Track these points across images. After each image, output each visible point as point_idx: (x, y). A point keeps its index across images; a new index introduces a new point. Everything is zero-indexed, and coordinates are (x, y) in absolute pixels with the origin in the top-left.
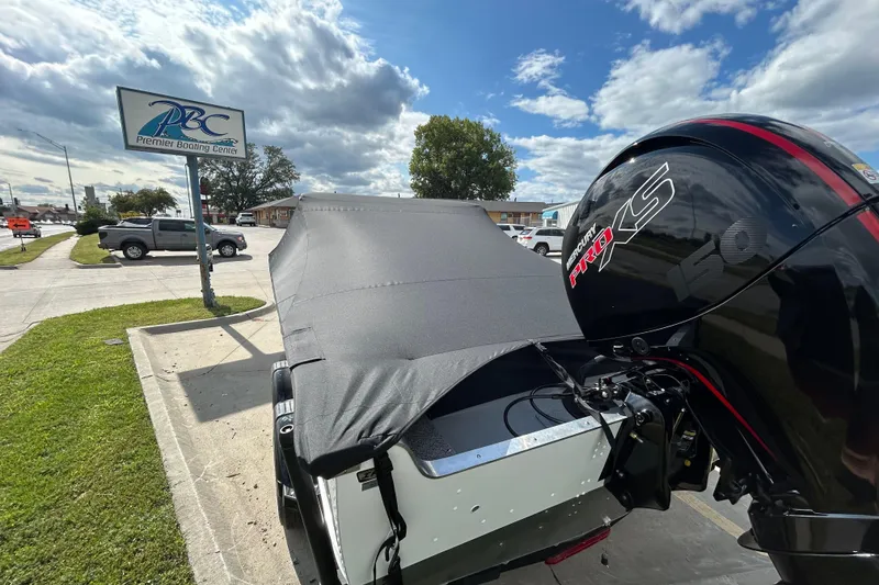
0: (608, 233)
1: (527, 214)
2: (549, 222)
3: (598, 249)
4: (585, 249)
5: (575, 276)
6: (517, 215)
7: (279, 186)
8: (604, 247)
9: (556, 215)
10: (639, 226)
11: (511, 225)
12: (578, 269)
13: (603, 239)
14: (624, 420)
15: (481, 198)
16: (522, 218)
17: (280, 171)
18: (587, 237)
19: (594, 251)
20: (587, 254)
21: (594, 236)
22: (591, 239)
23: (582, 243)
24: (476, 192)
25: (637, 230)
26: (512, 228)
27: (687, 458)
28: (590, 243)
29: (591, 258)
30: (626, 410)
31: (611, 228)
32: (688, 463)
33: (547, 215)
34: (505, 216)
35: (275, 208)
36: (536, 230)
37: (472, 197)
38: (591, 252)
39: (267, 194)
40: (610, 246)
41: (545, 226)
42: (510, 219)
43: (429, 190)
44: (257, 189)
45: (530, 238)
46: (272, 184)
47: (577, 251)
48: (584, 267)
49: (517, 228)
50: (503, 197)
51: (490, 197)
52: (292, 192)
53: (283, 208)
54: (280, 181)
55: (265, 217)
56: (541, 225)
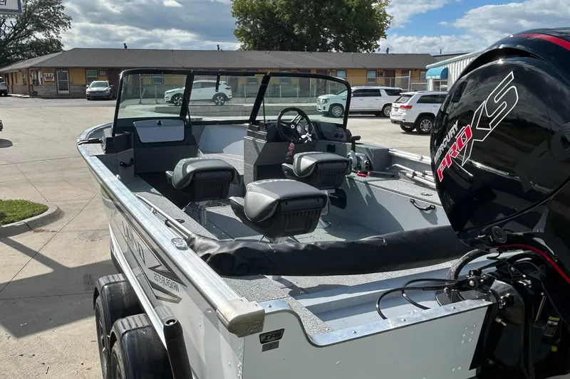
0: (468, 131)
1: (405, 72)
2: (437, 83)
3: (461, 145)
4: (450, 144)
5: (442, 170)
6: (389, 73)
7: (40, 35)
8: (465, 144)
9: (445, 74)
10: (493, 126)
11: (382, 89)
12: (444, 163)
13: (464, 136)
14: (490, 306)
15: (337, 48)
16: (398, 77)
17: (40, 13)
18: (451, 133)
19: (457, 146)
20: (451, 149)
21: (457, 133)
22: (454, 135)
23: (446, 139)
24: (330, 41)
25: (491, 130)
26: (383, 93)
27: (554, 344)
28: (453, 140)
29: (454, 154)
30: (492, 297)
31: (470, 126)
32: (554, 349)
33: (433, 73)
34: (372, 75)
35: (35, 69)
36: (417, 95)
37: (325, 48)
38: (454, 148)
39: (23, 48)
40: (469, 143)
41: (430, 89)
42: (381, 79)
43: (262, 38)
44: (7, 41)
45: (409, 107)
46: (29, 33)
47: (443, 146)
48: (449, 163)
49: (390, 93)
50: (369, 47)
51: (350, 47)
52: (59, 44)
53: (48, 69)
54: (41, 27)
55: (20, 82)
56: (424, 88)
